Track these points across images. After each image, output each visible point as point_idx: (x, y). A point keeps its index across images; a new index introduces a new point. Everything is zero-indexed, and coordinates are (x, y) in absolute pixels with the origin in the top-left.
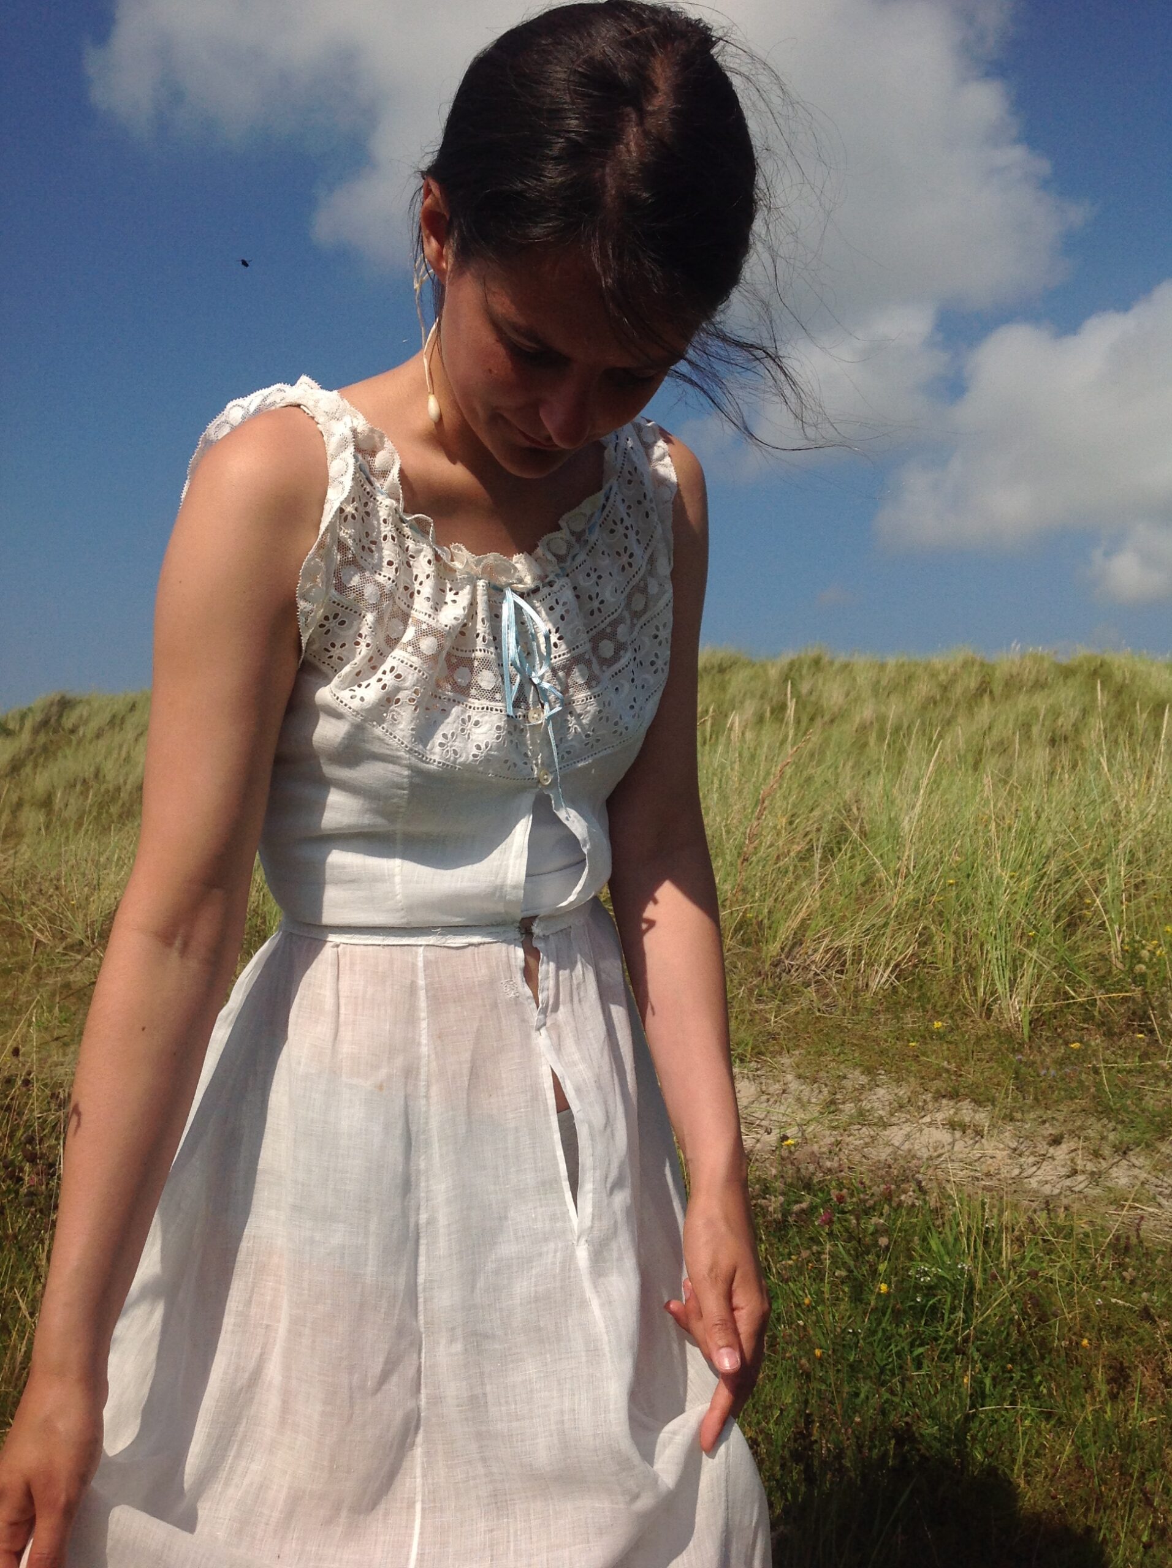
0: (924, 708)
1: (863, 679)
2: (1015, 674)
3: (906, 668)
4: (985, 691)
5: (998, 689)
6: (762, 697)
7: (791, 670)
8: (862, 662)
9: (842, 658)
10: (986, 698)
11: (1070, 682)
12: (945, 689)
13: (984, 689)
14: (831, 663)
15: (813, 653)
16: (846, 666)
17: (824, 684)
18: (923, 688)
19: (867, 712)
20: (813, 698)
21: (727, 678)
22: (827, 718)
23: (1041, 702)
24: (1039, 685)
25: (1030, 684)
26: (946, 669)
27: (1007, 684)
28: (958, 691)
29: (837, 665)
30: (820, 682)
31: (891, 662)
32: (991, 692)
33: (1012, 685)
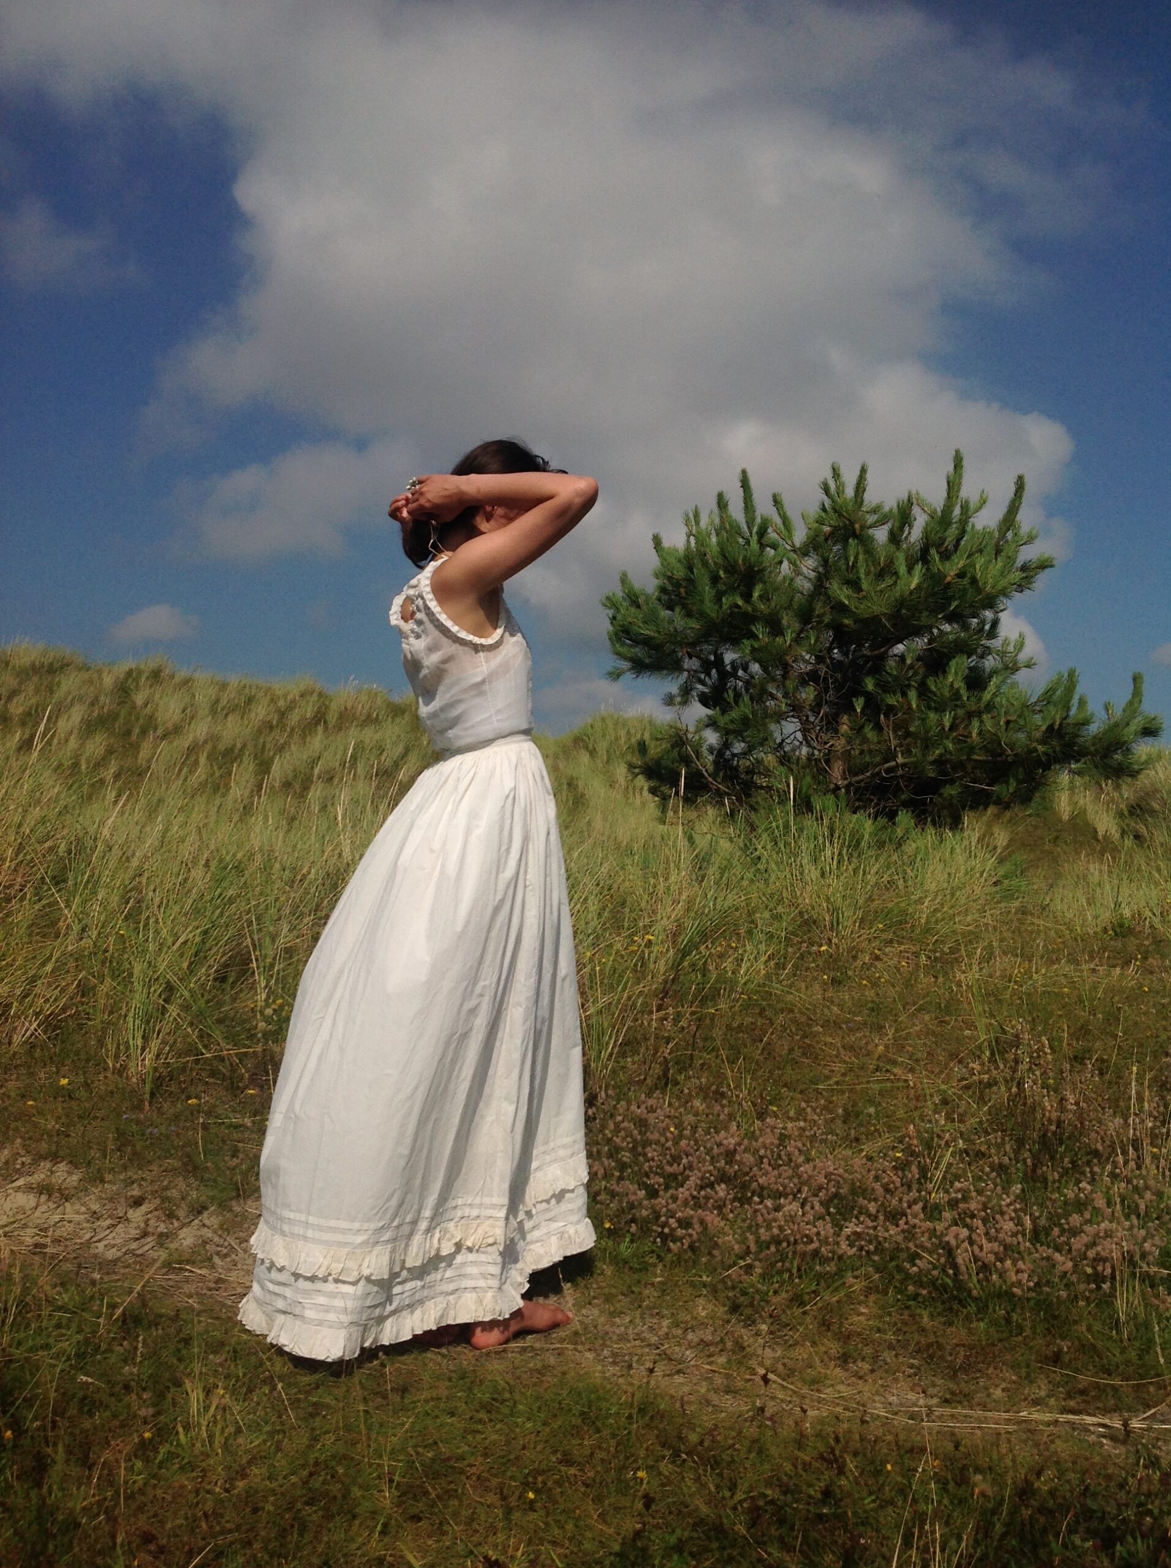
0: (260, 731)
1: (202, 699)
2: (349, 707)
3: (247, 690)
4: (320, 720)
5: (332, 718)
6: (92, 704)
7: (127, 679)
8: (202, 677)
9: (183, 673)
10: (320, 729)
11: (398, 720)
12: (283, 714)
13: (319, 718)
14: (172, 677)
15: (152, 665)
16: (186, 682)
17: (161, 698)
18: (261, 712)
19: (200, 729)
20: (148, 710)
21: (57, 680)
22: (160, 732)
23: (369, 735)
24: (370, 720)
25: (363, 718)
26: (285, 696)
27: (341, 716)
28: (294, 718)
29: (177, 679)
30: (157, 696)
31: (234, 681)
32: (325, 722)
33: (346, 718)
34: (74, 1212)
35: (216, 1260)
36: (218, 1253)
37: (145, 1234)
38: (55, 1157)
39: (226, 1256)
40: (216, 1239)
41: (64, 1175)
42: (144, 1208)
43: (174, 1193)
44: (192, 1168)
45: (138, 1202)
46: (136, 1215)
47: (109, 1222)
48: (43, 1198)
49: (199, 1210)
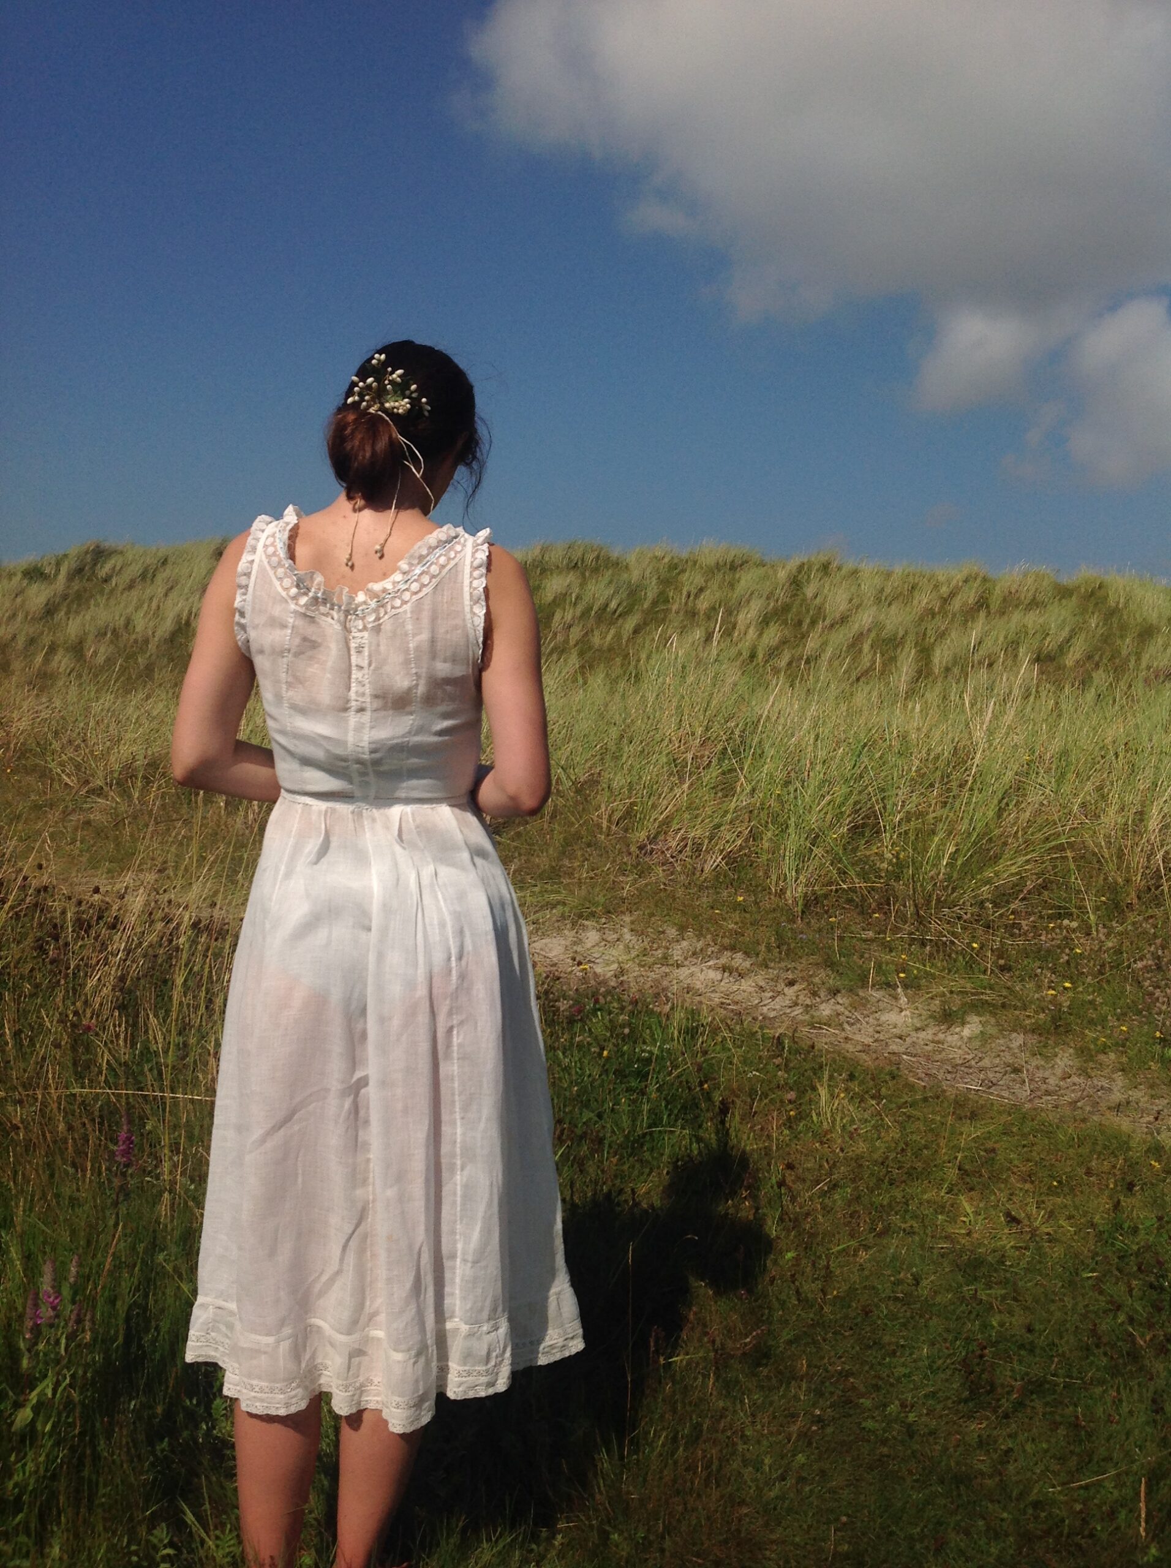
0: (921, 619)
1: (868, 587)
2: (1013, 591)
3: (911, 578)
4: (982, 606)
5: (995, 603)
6: (768, 598)
7: (799, 572)
8: (867, 568)
9: (850, 565)
10: (982, 614)
11: (1064, 602)
12: (946, 601)
13: (982, 603)
14: (839, 569)
15: (823, 559)
16: (855, 572)
17: (829, 590)
18: (924, 599)
19: (865, 619)
20: (818, 601)
21: (737, 576)
22: (828, 622)
23: (1032, 619)
24: (1034, 604)
25: (1027, 602)
26: (949, 581)
27: (1004, 600)
28: (956, 604)
29: (844, 571)
30: (827, 587)
31: (898, 570)
32: (988, 607)
33: (1010, 602)
34: (747, 985)
35: (846, 1026)
36: (848, 1022)
37: (796, 1004)
38: (733, 948)
39: (853, 1024)
40: (847, 1013)
41: (739, 960)
42: (796, 987)
43: (817, 980)
44: (829, 963)
45: (791, 983)
46: (790, 992)
47: (771, 994)
48: (726, 974)
49: (834, 992)
